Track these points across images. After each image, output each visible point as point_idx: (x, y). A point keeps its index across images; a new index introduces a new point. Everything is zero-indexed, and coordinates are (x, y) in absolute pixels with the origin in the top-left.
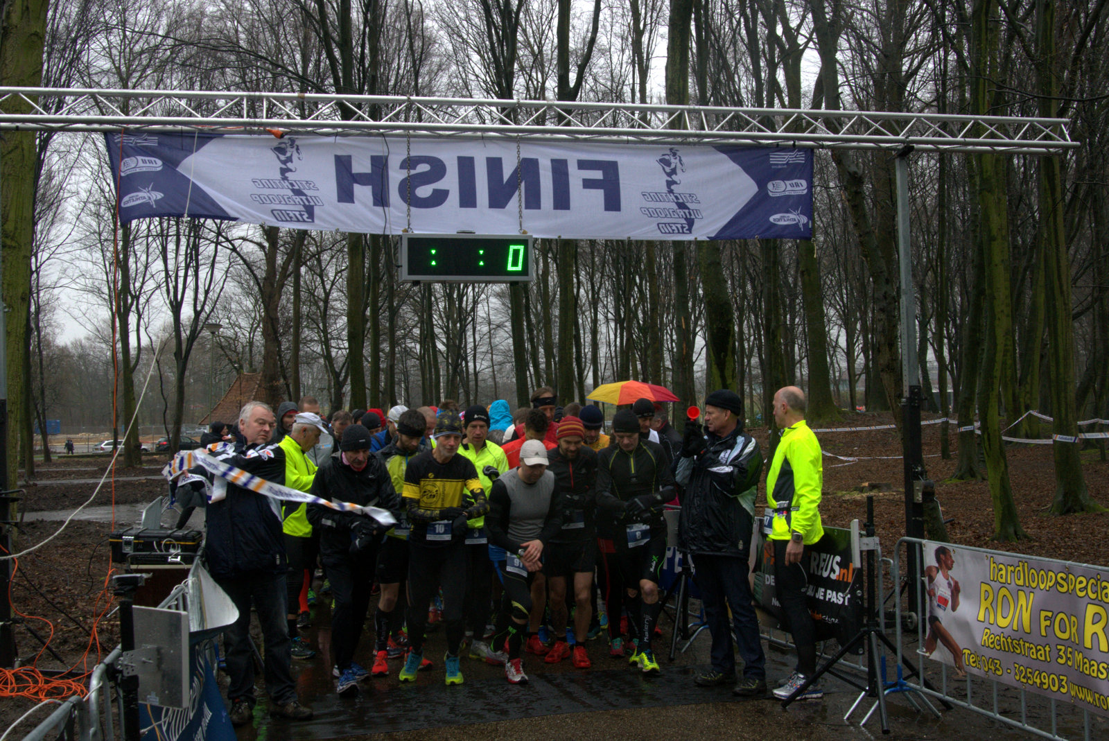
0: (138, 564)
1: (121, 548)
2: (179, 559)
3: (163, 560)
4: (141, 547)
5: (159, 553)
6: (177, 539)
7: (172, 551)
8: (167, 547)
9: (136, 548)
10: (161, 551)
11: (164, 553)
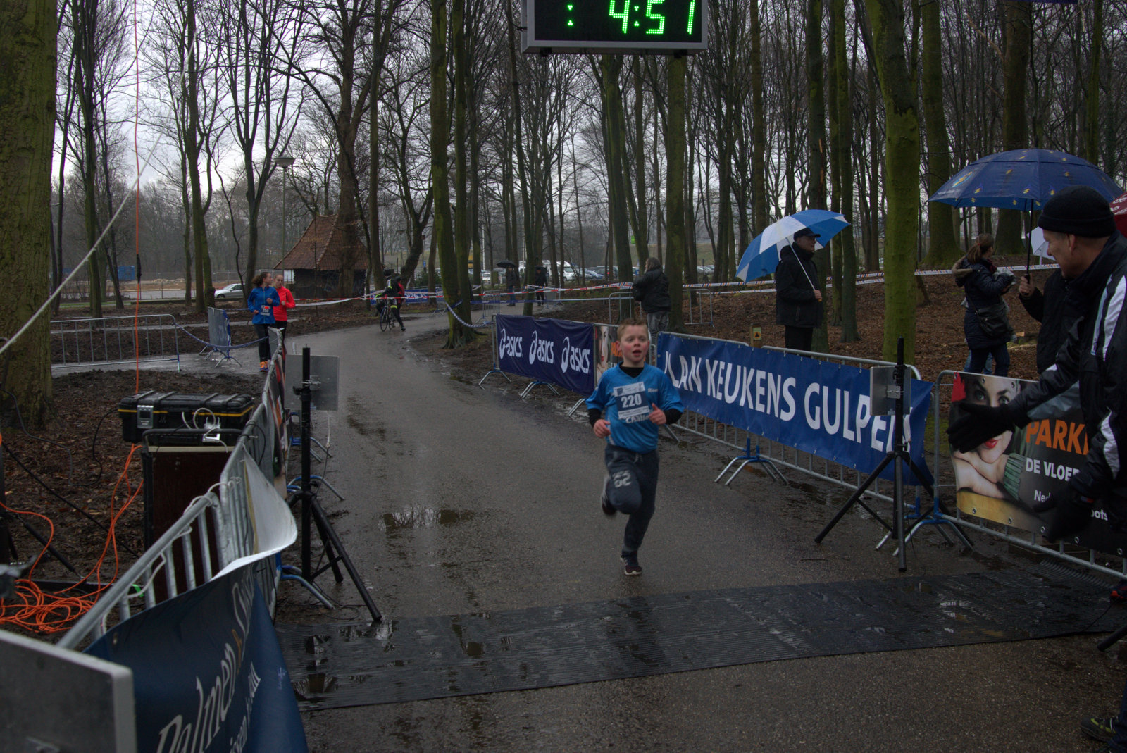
0: (159, 445)
1: (136, 423)
2: (218, 437)
3: (196, 439)
4: (164, 421)
5: (190, 429)
6: (216, 408)
7: (210, 427)
8: (201, 421)
9: (158, 421)
10: (193, 426)
11: (197, 429)
